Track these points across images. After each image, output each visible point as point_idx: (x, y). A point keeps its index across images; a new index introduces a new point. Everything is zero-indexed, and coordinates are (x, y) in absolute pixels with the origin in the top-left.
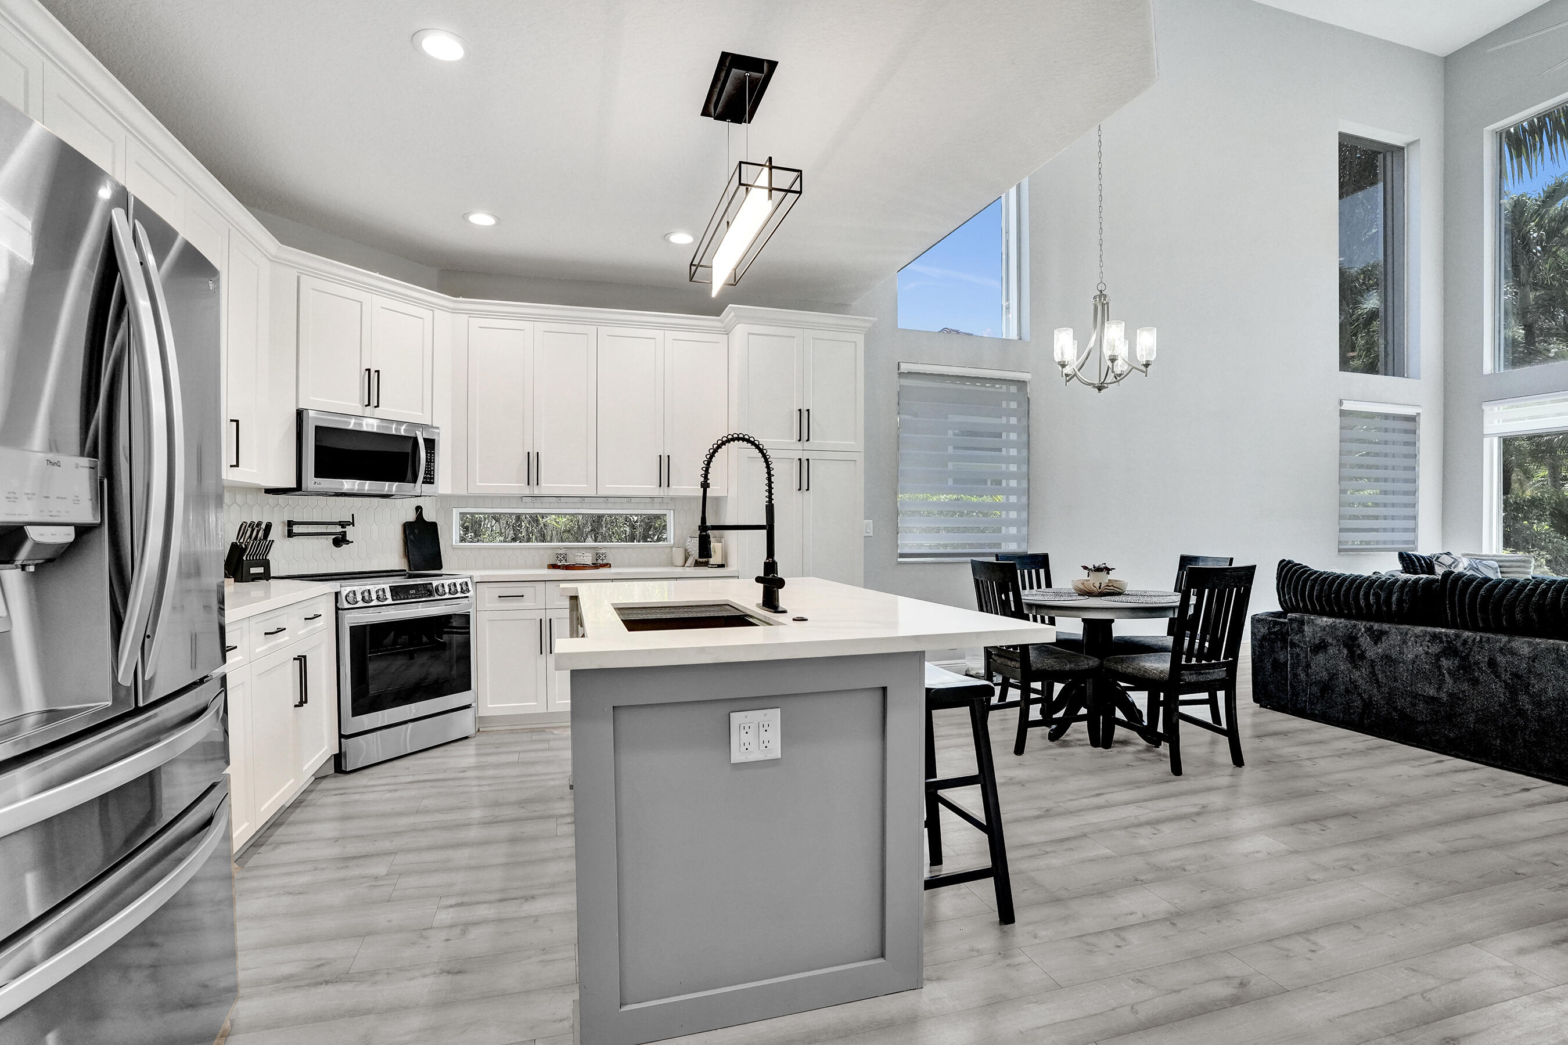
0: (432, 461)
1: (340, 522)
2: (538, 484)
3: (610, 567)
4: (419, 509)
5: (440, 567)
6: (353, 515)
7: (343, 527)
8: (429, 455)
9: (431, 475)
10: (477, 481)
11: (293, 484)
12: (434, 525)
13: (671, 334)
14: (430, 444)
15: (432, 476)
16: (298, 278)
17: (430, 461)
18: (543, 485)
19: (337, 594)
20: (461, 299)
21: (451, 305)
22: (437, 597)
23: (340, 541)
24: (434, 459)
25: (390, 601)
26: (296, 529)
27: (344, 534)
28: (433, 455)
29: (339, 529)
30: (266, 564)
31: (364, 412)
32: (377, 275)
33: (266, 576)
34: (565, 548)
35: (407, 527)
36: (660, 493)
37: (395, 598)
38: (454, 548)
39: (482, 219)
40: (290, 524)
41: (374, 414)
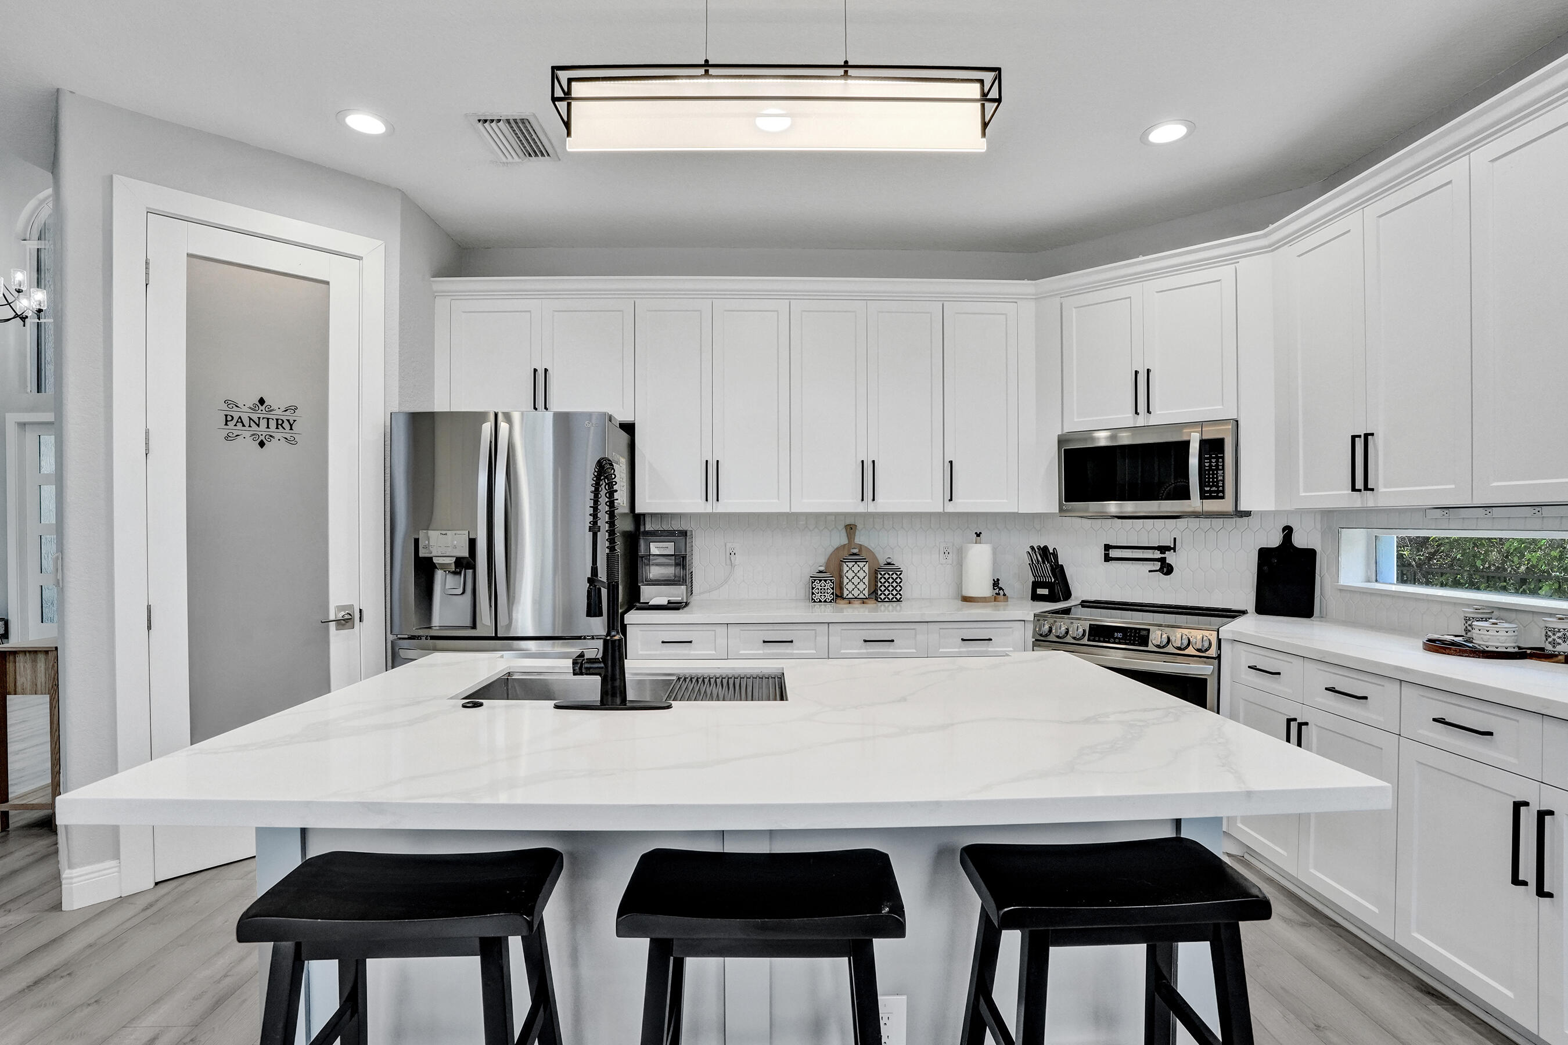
0: (1220, 467)
1: (1160, 546)
2: (1370, 489)
4: (1288, 531)
5: (1309, 615)
6: (1175, 539)
7: (1164, 552)
8: (1214, 461)
9: (1218, 487)
10: (1301, 490)
11: (1056, 510)
12: (1310, 555)
14: (1214, 446)
15: (1221, 489)
16: (1061, 304)
17: (1215, 468)
18: (1382, 489)
20: (1271, 227)
21: (1264, 242)
22: (1153, 649)
24: (1222, 466)
25: (1085, 641)
26: (1113, 553)
27: (1165, 559)
28: (1220, 460)
29: (1157, 555)
31: (1135, 421)
32: (1141, 258)
33: (1053, 598)
35: (1264, 554)
37: (1092, 638)
38: (1342, 589)
39: (1168, 134)
40: (1107, 547)
41: (1148, 421)
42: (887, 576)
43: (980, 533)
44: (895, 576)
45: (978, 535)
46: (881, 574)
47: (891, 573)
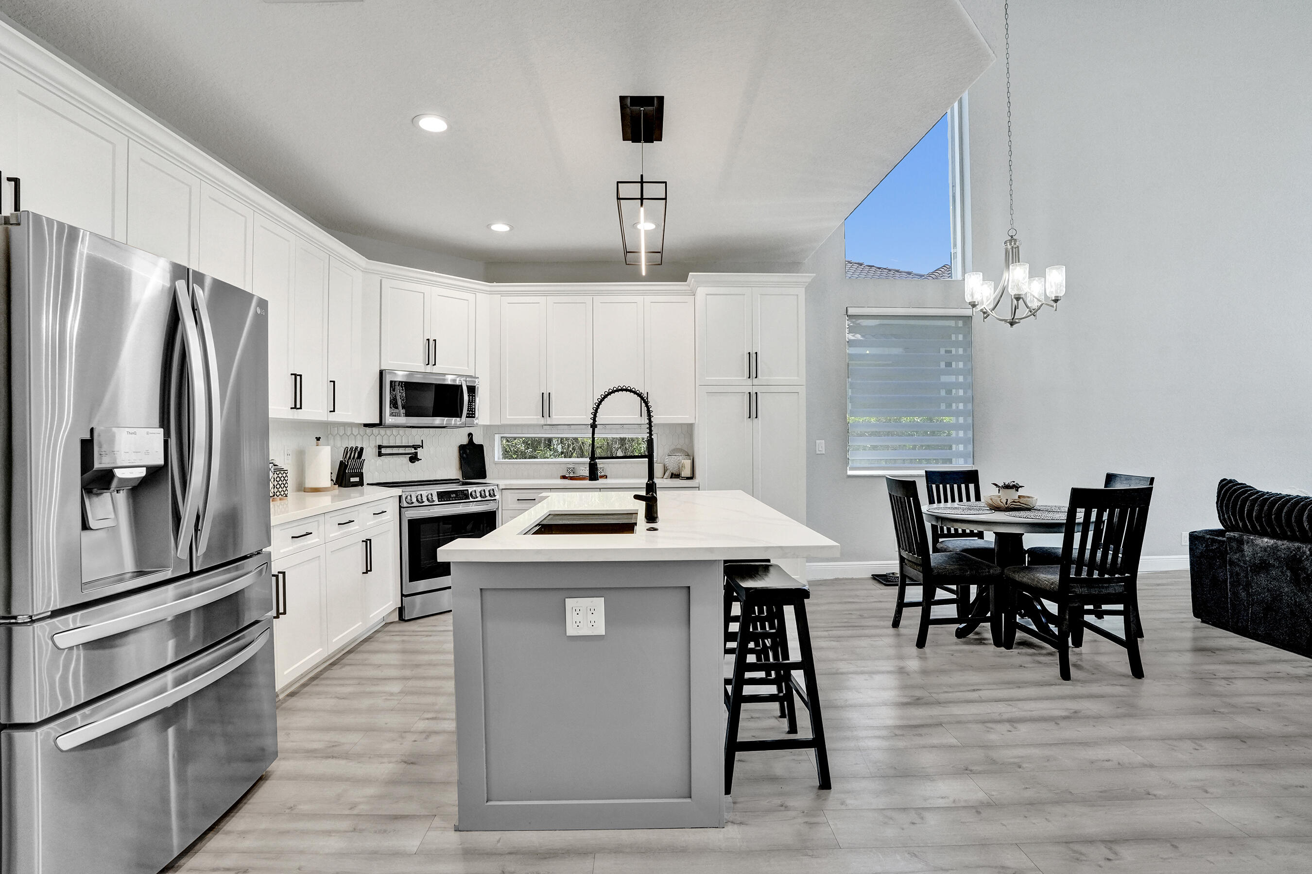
1: (413, 445)
2: (549, 416)
3: (606, 478)
4: (470, 435)
5: (484, 477)
6: (422, 440)
7: (415, 449)
8: (471, 397)
9: (472, 411)
10: (507, 415)
11: (378, 422)
12: (481, 447)
13: (649, 299)
14: (472, 390)
15: (474, 412)
16: (381, 280)
17: (472, 401)
18: (554, 417)
19: (400, 497)
20: (495, 284)
21: (488, 289)
22: (471, 500)
23: (414, 458)
24: (475, 400)
25: (437, 502)
26: (383, 451)
27: (416, 453)
28: (474, 398)
29: (413, 451)
30: (361, 476)
31: (425, 368)
32: (434, 273)
33: (361, 483)
34: (573, 463)
35: (462, 448)
36: (641, 421)
37: (440, 500)
38: (496, 463)
39: (500, 228)
40: (380, 447)
41: (432, 370)
42: (280, 475)
43: (320, 438)
44: (284, 475)
45: (318, 439)
46: (277, 473)
47: (282, 472)
